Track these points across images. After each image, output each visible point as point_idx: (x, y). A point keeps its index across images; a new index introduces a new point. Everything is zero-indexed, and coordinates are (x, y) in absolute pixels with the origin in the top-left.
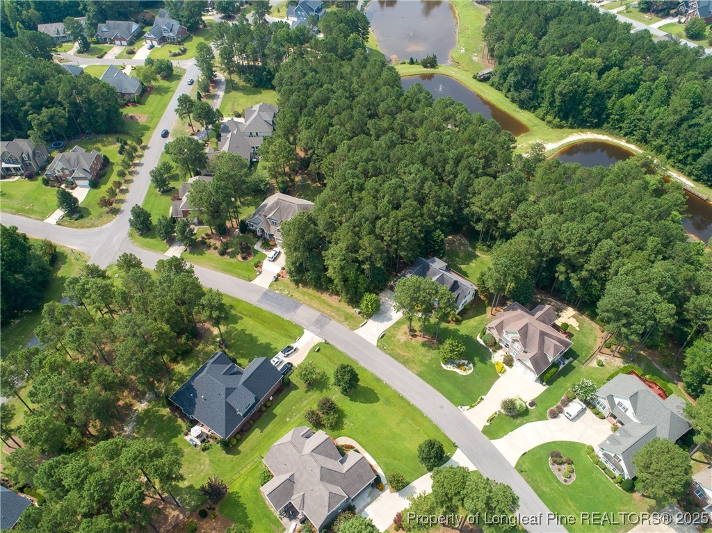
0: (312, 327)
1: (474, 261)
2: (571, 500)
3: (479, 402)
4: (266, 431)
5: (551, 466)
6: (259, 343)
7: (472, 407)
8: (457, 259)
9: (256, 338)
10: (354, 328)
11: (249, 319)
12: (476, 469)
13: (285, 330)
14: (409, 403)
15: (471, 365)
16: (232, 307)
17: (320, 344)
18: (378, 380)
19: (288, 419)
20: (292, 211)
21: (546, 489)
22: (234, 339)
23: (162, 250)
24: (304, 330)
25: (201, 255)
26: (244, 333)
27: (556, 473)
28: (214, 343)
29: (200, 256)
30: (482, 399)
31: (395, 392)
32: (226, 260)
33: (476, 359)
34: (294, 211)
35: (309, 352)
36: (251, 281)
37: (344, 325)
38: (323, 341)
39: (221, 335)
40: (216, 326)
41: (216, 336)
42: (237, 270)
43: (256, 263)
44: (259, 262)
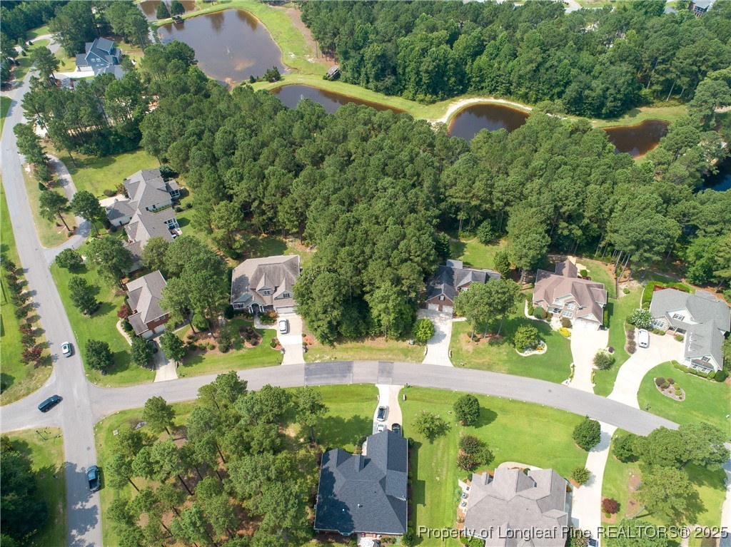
0: (381, 380)
2: (695, 411)
3: (574, 371)
4: (427, 501)
5: (662, 393)
6: (346, 421)
7: (572, 377)
9: (338, 418)
10: (420, 359)
12: (616, 428)
13: (358, 395)
14: (522, 402)
15: (542, 342)
17: (402, 391)
18: (481, 396)
19: (438, 479)
20: (282, 272)
21: (674, 413)
23: (148, 378)
24: (376, 385)
25: (201, 362)
27: (670, 396)
28: (300, 446)
29: (200, 364)
30: (574, 366)
31: (504, 399)
32: (234, 355)
33: (541, 335)
34: (284, 271)
35: (400, 404)
36: (281, 364)
37: (408, 361)
38: (403, 387)
39: (301, 433)
40: (287, 428)
41: (297, 438)
42: (255, 359)
43: (271, 343)
44: (274, 340)
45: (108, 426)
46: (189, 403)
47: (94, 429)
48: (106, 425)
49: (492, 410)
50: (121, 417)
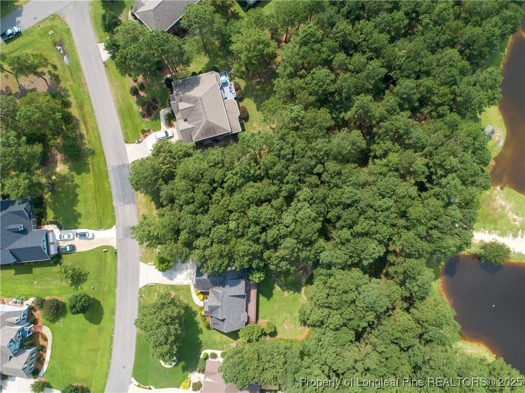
0: (121, 230)
1: (292, 292)
3: (147, 388)
6: (75, 208)
7: (139, 386)
8: (283, 278)
9: (78, 201)
10: (145, 260)
11: (92, 178)
13: (104, 213)
14: (111, 344)
15: (174, 364)
16: (93, 153)
18: (113, 312)
19: (35, 283)
20: (199, 121)
22: (63, 189)
23: (101, 37)
24: (114, 226)
25: (122, 75)
26: (75, 189)
28: (49, 178)
29: (120, 75)
30: (150, 389)
31: (113, 330)
32: (132, 101)
33: (183, 363)
34: (200, 124)
35: (97, 248)
36: (126, 143)
37: (141, 250)
38: (116, 248)
39: (59, 176)
40: (63, 163)
41: (55, 174)
42: (129, 121)
43: (146, 129)
44: (149, 131)
45: (56, 24)
46: (82, 80)
47: (52, 15)
48: (56, 22)
49: (103, 320)
50: (64, 31)
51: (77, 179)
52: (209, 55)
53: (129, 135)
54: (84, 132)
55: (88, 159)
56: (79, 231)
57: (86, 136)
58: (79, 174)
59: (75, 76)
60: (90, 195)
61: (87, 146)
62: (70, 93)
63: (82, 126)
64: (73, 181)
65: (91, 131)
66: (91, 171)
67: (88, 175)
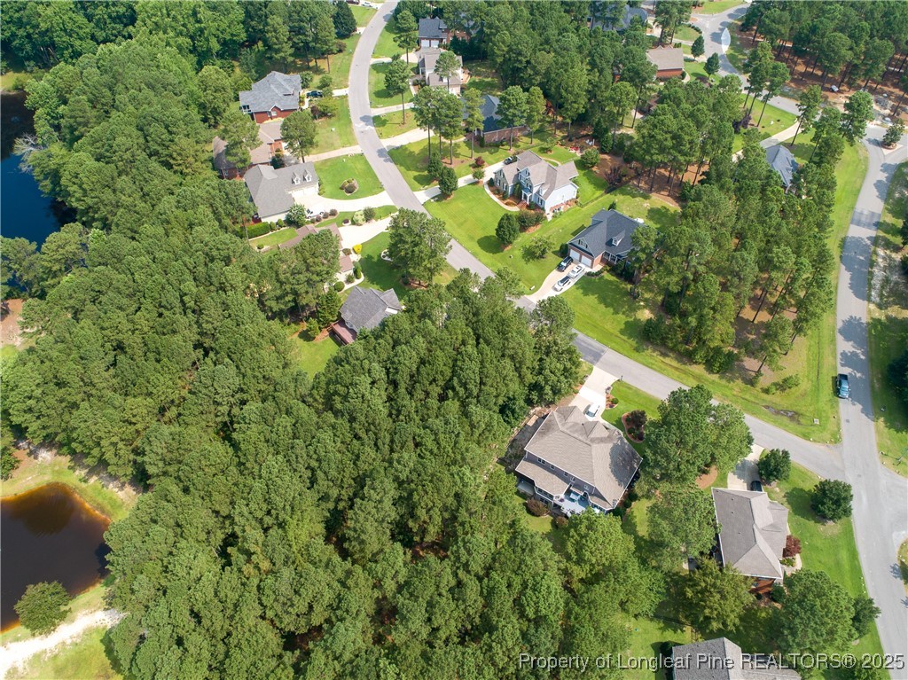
6: (596, 296)
9: (600, 302)
11: (612, 330)
12: (415, 193)
16: (637, 350)
19: (561, 230)
22: (624, 301)
26: (614, 309)
28: (646, 300)
33: (374, 260)
35: (541, 284)
38: (526, 295)
39: (639, 308)
40: (649, 319)
41: (644, 307)
42: (641, 402)
43: (616, 406)
44: (611, 407)
45: (825, 433)
47: (840, 438)
48: (826, 435)
50: (809, 433)
51: (622, 318)
52: (645, 541)
53: (624, 389)
54: (667, 360)
55: (634, 342)
56: (572, 282)
57: (661, 358)
58: (627, 323)
59: (740, 400)
60: (596, 316)
61: (650, 351)
62: (724, 382)
63: (675, 363)
64: (624, 313)
65: (663, 366)
66: (619, 335)
67: (619, 329)
